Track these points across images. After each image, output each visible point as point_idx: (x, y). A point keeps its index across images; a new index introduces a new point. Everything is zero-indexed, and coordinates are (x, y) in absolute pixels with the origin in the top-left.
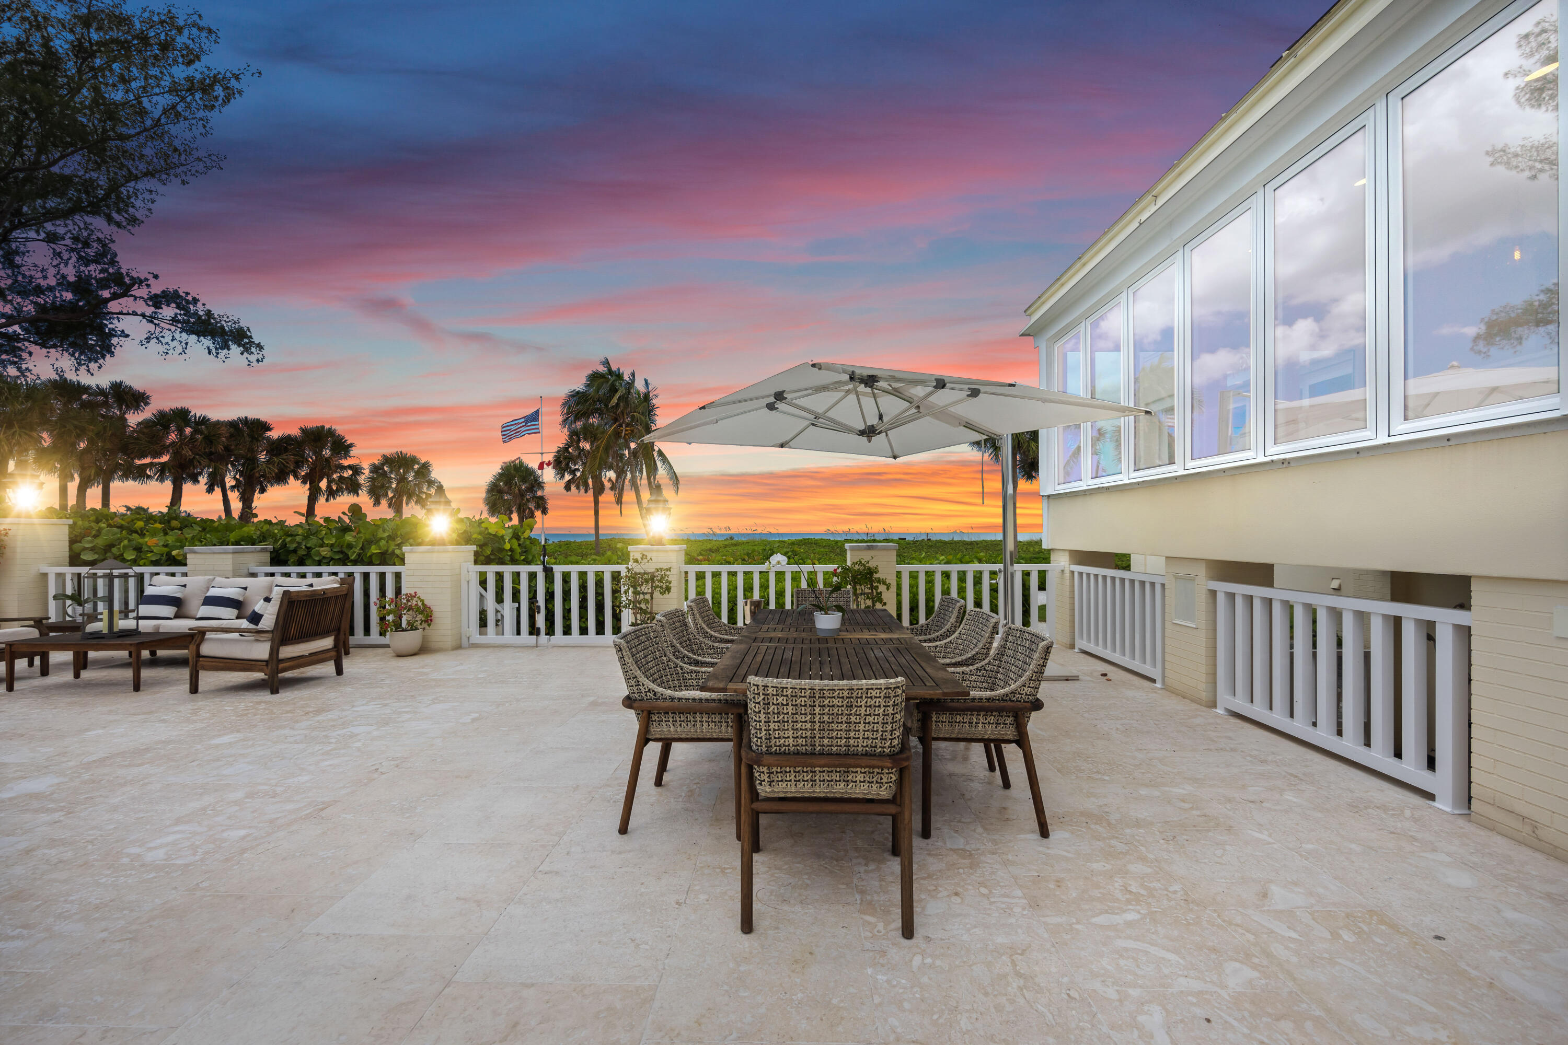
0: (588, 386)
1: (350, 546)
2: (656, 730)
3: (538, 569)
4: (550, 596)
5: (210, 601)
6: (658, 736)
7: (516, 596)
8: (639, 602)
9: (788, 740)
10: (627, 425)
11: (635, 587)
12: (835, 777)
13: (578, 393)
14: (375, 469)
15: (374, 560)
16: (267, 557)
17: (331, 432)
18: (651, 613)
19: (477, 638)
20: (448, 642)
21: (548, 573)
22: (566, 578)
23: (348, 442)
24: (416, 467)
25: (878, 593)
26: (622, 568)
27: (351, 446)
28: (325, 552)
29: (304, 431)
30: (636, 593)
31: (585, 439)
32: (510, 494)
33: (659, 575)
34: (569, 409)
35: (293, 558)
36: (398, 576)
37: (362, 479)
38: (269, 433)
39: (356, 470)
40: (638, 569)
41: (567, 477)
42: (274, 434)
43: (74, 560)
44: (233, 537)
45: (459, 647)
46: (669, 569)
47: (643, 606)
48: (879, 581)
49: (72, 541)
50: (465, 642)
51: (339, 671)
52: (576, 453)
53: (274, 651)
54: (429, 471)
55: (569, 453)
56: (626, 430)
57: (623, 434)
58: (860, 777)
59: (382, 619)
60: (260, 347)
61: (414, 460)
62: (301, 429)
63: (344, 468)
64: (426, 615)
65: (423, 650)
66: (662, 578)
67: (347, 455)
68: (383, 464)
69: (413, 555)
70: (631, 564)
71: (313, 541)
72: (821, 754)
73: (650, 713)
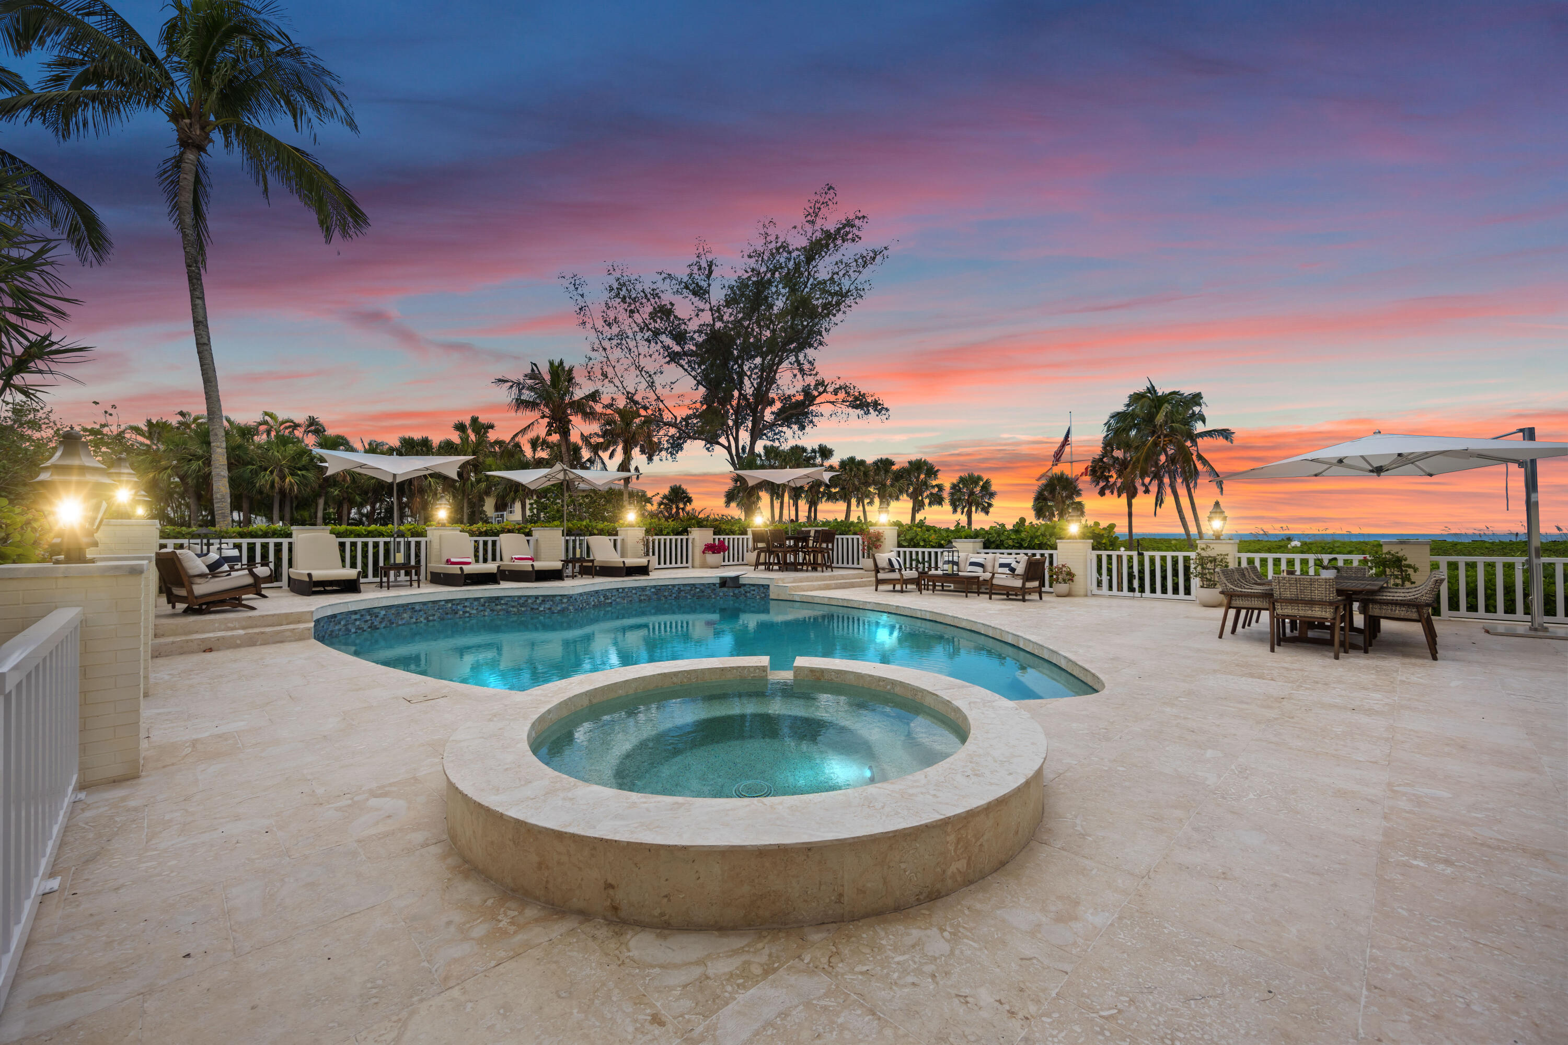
0: (1128, 405)
1: (1023, 540)
2: (1234, 603)
3: (1134, 554)
4: (1141, 572)
5: (972, 564)
6: (1235, 606)
7: (1110, 571)
8: (1206, 574)
9: (1288, 595)
10: (1165, 436)
11: (1202, 565)
12: (1307, 608)
13: (1118, 413)
14: (954, 487)
15: (1036, 547)
16: (981, 545)
17: (925, 463)
18: (1214, 581)
19: (1096, 591)
20: (1082, 592)
21: (1140, 554)
22: (1152, 561)
23: (936, 469)
24: (981, 483)
25: (1406, 575)
26: (1193, 555)
27: (937, 471)
28: (1010, 542)
29: (910, 463)
30: (1203, 568)
31: (1118, 449)
32: (1053, 501)
33: (1219, 558)
34: (1109, 427)
35: (993, 546)
36: (1051, 556)
37: (946, 494)
38: (893, 467)
39: (940, 487)
40: (1204, 554)
41: (1102, 484)
42: (894, 468)
43: (900, 545)
44: (963, 534)
45: (1086, 596)
46: (1227, 555)
47: (1208, 577)
48: (1409, 566)
49: (899, 536)
50: (1089, 593)
51: (1041, 598)
52: (1111, 462)
53: (1024, 584)
54: (990, 486)
55: (1104, 463)
56: (1164, 441)
57: (1161, 445)
58: (1317, 609)
59: (1051, 576)
60: (887, 410)
61: (979, 478)
62: (909, 462)
63: (933, 487)
64: (1070, 577)
65: (1069, 595)
66: (1222, 560)
67: (936, 478)
68: (959, 483)
69: (1060, 544)
70: (1199, 550)
71: (1003, 538)
72: (1301, 600)
73: (1231, 596)
